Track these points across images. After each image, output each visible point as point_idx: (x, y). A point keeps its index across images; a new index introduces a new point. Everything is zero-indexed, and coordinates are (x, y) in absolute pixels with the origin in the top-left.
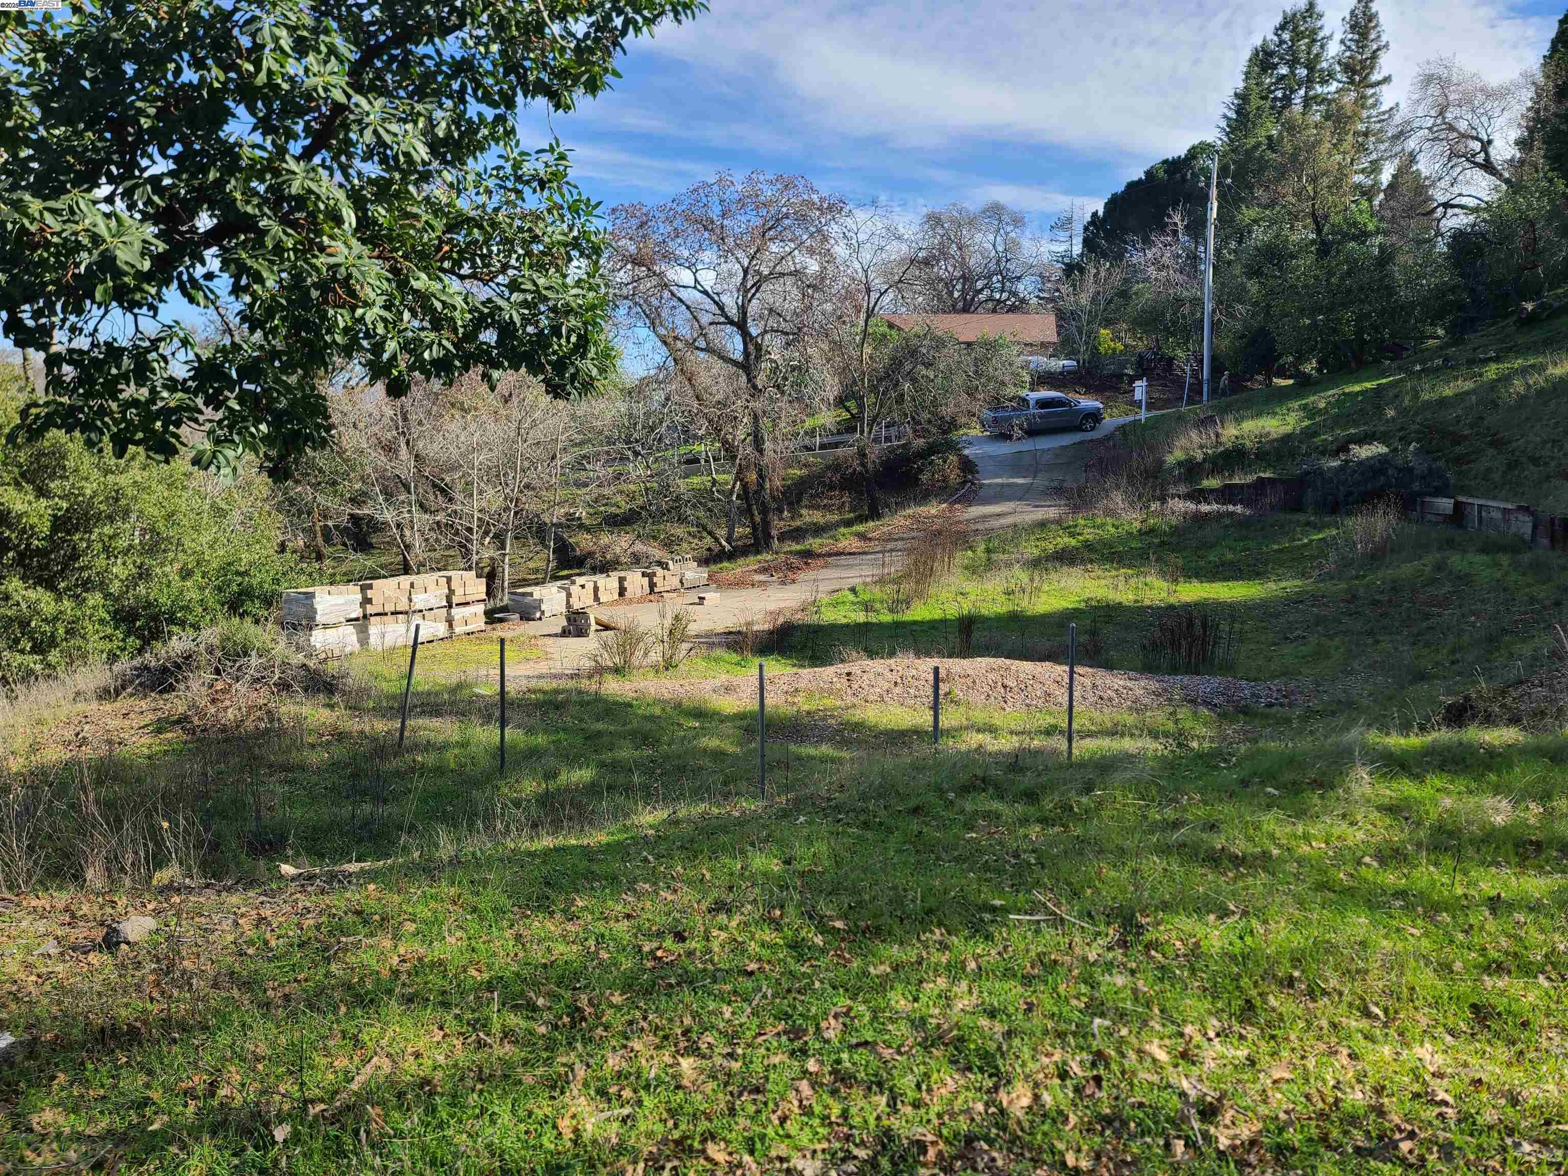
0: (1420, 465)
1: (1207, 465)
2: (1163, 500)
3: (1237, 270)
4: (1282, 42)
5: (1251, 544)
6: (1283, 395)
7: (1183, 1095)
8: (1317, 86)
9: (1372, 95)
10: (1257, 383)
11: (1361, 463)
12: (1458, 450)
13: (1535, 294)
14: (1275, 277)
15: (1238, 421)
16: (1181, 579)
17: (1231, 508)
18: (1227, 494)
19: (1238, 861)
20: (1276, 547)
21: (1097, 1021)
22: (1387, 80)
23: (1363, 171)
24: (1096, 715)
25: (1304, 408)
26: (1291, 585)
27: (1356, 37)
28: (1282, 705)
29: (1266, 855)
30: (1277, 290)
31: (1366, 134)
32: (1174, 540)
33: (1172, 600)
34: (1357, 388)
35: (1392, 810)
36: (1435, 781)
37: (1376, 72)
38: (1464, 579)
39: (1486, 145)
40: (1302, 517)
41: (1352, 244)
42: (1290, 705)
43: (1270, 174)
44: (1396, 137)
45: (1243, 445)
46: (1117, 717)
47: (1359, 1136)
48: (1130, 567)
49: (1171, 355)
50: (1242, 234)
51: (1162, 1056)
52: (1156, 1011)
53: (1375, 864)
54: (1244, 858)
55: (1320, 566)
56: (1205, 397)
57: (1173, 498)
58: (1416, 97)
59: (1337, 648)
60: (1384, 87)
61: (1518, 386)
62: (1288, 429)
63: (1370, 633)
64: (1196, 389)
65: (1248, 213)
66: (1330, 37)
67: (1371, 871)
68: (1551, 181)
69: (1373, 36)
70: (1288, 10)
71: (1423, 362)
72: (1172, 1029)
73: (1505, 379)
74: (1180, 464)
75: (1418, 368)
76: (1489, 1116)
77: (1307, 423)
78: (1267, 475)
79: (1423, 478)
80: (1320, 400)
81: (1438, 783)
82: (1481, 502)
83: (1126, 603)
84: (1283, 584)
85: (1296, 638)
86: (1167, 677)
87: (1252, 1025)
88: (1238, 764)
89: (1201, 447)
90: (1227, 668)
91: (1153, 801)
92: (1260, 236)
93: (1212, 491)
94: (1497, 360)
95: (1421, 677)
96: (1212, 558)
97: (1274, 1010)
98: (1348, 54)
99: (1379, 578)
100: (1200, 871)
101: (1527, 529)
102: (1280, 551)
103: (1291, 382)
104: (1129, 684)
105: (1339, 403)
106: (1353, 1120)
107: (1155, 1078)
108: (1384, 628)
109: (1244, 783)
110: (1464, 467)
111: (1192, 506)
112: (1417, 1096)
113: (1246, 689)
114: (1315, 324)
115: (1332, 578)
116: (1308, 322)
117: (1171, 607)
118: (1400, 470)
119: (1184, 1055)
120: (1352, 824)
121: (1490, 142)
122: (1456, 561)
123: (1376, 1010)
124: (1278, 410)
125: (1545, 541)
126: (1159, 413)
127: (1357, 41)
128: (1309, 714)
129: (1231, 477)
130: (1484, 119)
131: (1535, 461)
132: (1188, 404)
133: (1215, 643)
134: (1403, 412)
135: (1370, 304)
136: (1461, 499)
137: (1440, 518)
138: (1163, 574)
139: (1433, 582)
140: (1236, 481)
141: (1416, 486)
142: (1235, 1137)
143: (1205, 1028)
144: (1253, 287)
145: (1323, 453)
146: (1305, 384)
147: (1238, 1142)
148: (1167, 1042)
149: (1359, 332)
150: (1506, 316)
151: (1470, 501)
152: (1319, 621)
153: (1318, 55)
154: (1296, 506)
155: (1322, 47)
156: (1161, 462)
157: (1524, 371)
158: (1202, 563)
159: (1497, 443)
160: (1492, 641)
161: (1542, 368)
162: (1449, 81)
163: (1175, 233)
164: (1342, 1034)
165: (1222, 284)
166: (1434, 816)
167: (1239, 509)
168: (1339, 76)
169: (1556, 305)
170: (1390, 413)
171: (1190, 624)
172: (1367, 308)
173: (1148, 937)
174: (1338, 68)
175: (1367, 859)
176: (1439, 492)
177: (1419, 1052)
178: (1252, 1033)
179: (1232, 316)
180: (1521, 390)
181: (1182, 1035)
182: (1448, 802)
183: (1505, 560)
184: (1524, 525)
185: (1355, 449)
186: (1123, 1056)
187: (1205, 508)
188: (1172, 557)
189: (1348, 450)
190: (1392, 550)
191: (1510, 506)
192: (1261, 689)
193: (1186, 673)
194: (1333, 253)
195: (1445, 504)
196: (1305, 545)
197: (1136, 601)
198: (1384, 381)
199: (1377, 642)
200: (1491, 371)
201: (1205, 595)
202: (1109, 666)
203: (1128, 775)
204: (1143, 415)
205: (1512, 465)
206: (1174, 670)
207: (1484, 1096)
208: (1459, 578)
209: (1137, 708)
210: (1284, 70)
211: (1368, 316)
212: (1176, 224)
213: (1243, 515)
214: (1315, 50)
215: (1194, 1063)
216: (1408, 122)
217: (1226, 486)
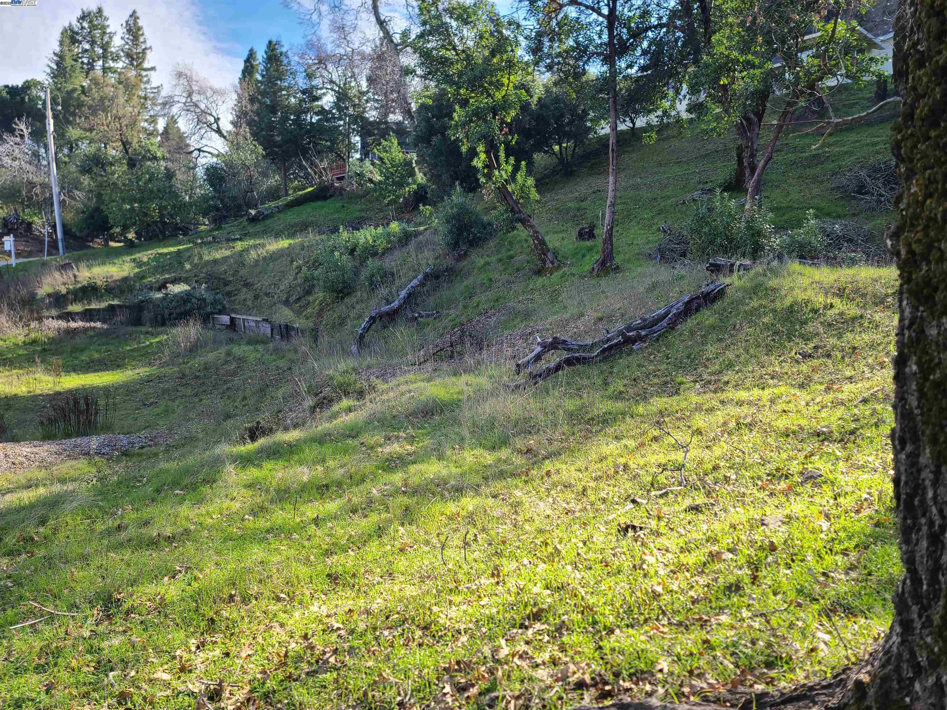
0: (208, 297)
1: (70, 297)
2: (40, 319)
3: (73, 168)
4: (83, 28)
5: (111, 347)
6: (117, 253)
7: (191, 694)
8: (111, 62)
9: (146, 76)
10: (97, 243)
11: (175, 296)
12: (228, 288)
13: (255, 206)
14: (102, 175)
15: (89, 267)
16: (62, 374)
17: (93, 324)
18: (88, 315)
19: (170, 539)
20: (128, 348)
21: (111, 674)
22: (153, 69)
23: (146, 121)
24: (10, 476)
25: (134, 260)
26: (143, 371)
27: (131, 37)
28: (150, 446)
29: (187, 532)
30: (104, 184)
31: (145, 98)
32: (53, 347)
33: (58, 389)
34: (165, 250)
35: (250, 486)
36: (268, 465)
37: (146, 62)
38: (241, 360)
39: (217, 120)
40: (143, 329)
41: (149, 163)
42: (155, 445)
43: (85, 110)
44: (164, 104)
45: (95, 283)
46: (29, 475)
47: (305, 666)
48: (21, 368)
49: (31, 220)
50: (72, 146)
51: (166, 677)
52: (151, 650)
53: (251, 518)
54: (174, 537)
55: (160, 358)
56: (61, 251)
57: (47, 318)
58: (174, 83)
59: (178, 406)
60: (152, 73)
61: (253, 254)
62: (125, 274)
63: (196, 395)
64: (54, 245)
65: (73, 133)
66: (115, 33)
67: (251, 522)
68: (255, 146)
69: (141, 39)
70: (85, 9)
71: (202, 238)
72: (166, 657)
73: (246, 250)
74: (49, 295)
75: (199, 241)
76: (362, 626)
77: (137, 270)
78: (116, 302)
79: (212, 304)
80: (145, 256)
81: (269, 466)
82: (245, 317)
83: (21, 394)
84: (137, 371)
85: (151, 404)
86: (64, 441)
87: (217, 633)
88: (148, 481)
89: (64, 284)
90: (107, 428)
91: (97, 517)
92: (85, 148)
93: (77, 313)
94: (240, 239)
95: (228, 417)
96: (83, 358)
97: (227, 619)
98: (127, 47)
99: (196, 362)
100: (148, 553)
101: (269, 331)
102: (132, 351)
103: (122, 244)
104: (35, 450)
105: (155, 259)
106: (299, 659)
107: (169, 692)
108: (204, 391)
109: (158, 491)
110: (233, 298)
111: (62, 324)
112: (324, 631)
113: (123, 440)
114: (133, 209)
115: (168, 365)
116: (128, 207)
117: (59, 393)
118: (199, 300)
119: (183, 669)
120: (232, 500)
121: (218, 119)
122: (238, 350)
123: (283, 595)
124: (116, 261)
125: (278, 337)
126: (26, 260)
127: (132, 41)
128: (168, 449)
129: (89, 304)
130: (214, 105)
131: (267, 295)
132: (48, 255)
133: (96, 413)
134: (195, 266)
135: (165, 200)
136: (233, 315)
137: (224, 327)
138: (47, 371)
139: (226, 362)
140: (93, 306)
141: (209, 309)
142: (237, 701)
143: (189, 648)
144: (86, 180)
145: (151, 289)
146: (131, 246)
147: (239, 704)
148: (166, 667)
149: (162, 216)
150: (242, 216)
151: (238, 316)
152: (165, 391)
153: (108, 43)
154: (137, 322)
155: (111, 38)
156: (33, 295)
157: (255, 247)
158: (77, 362)
159: (247, 285)
160: (262, 391)
161: (263, 246)
162: (191, 78)
163: (22, 136)
164: (270, 616)
165: (63, 176)
166: (274, 483)
167: (98, 325)
168: (123, 59)
169: (266, 213)
170: (188, 266)
171: (76, 402)
172: (164, 203)
173: (125, 606)
174: (122, 54)
175: (247, 517)
176: (220, 312)
177: (314, 608)
178: (219, 637)
179: (73, 198)
180: (255, 256)
181: (174, 658)
182: (280, 475)
183: (260, 348)
184: (266, 329)
185: (170, 287)
186: (139, 688)
187: (73, 325)
188: (54, 359)
189: (167, 288)
190: (201, 346)
191: (258, 319)
192: (134, 438)
193: (77, 436)
194: (138, 166)
195: (225, 319)
196: (148, 346)
197: (29, 392)
198: (181, 247)
199: (201, 400)
200: (239, 246)
201: (83, 383)
202: (15, 439)
203: (75, 504)
204: (13, 261)
205: (256, 297)
206: (68, 436)
207: (355, 617)
208: (240, 359)
209: (44, 465)
210: (87, 46)
211: (165, 208)
212: (22, 131)
213: (102, 328)
214: (106, 39)
215: (190, 671)
216: (171, 97)
217: (87, 310)
